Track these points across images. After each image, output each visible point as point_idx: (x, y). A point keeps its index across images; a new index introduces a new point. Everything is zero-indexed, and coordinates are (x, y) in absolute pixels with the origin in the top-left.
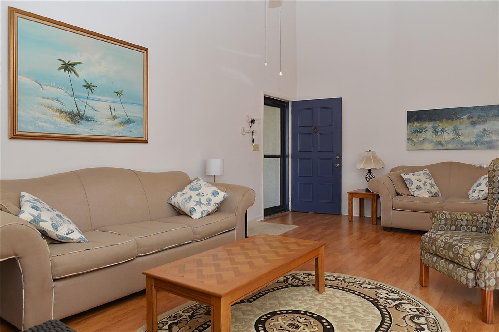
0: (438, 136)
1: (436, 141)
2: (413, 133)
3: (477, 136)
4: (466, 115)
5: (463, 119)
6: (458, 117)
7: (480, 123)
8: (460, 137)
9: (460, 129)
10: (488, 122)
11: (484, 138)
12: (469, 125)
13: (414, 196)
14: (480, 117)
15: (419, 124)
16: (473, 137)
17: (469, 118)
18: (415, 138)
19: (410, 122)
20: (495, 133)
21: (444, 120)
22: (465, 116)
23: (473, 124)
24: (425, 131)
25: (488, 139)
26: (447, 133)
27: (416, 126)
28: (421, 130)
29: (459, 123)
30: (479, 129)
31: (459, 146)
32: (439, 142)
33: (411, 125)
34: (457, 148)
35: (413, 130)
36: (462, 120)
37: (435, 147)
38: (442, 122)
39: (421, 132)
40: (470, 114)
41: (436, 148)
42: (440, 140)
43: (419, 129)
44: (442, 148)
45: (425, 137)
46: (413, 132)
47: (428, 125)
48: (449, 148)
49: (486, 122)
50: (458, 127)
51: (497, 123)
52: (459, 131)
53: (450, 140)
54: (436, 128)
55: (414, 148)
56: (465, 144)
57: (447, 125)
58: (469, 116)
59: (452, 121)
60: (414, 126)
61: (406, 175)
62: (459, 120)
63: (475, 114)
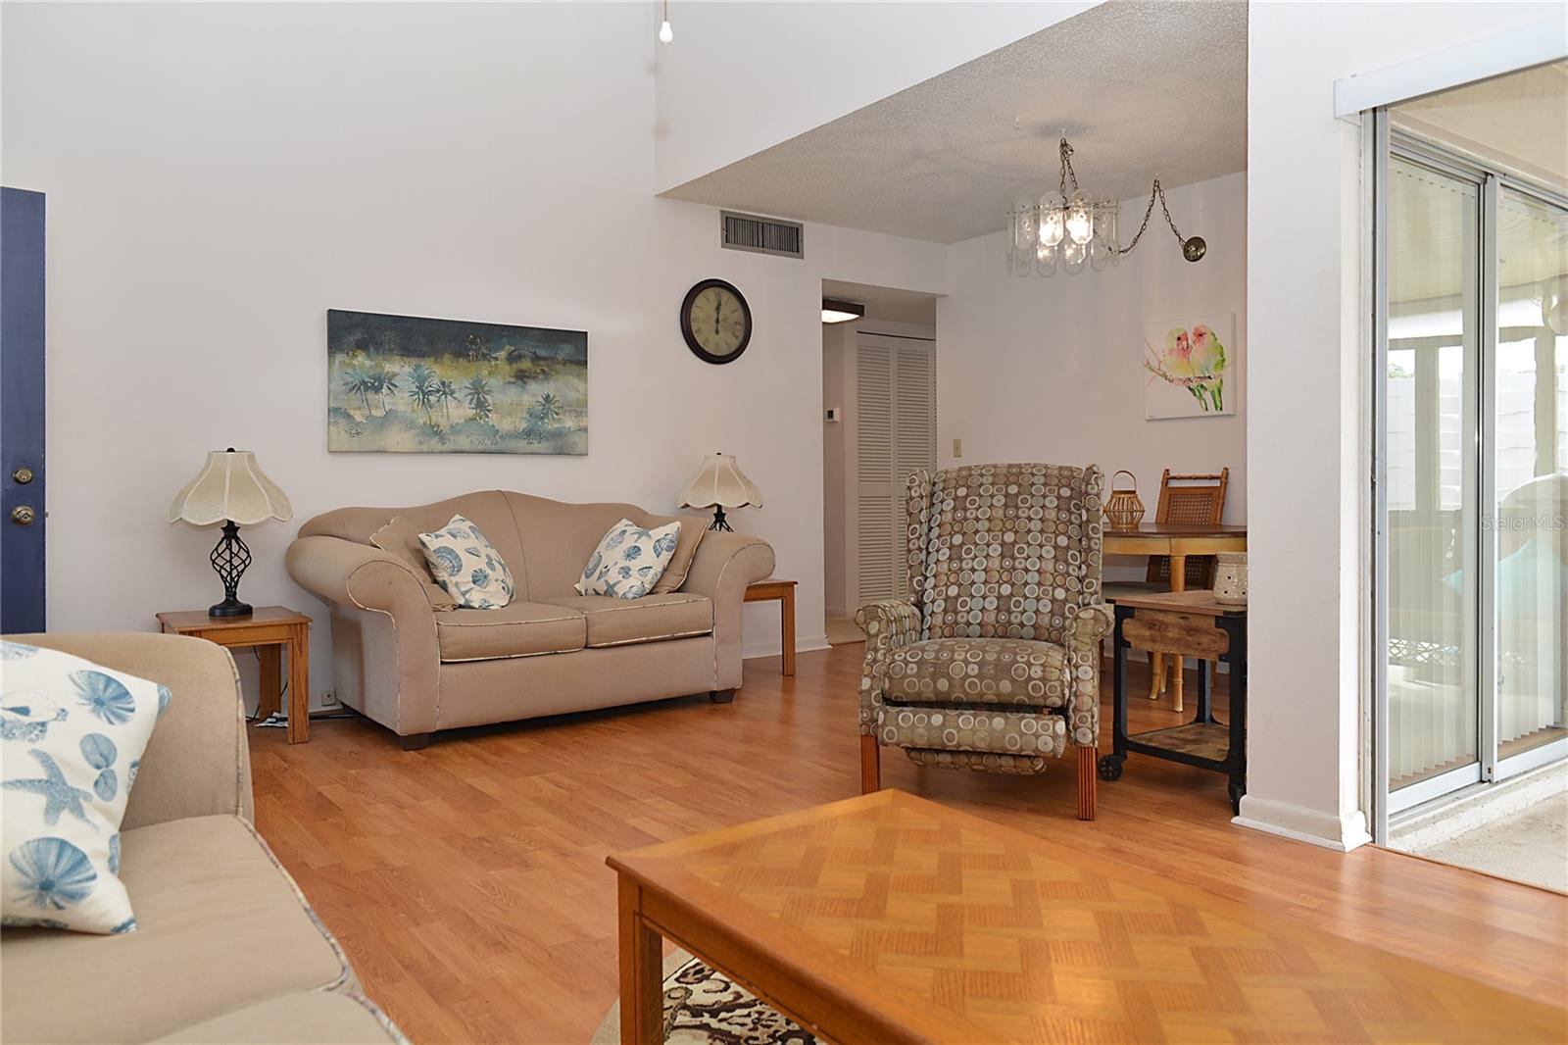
0: (431, 407)
1: (425, 424)
2: (351, 391)
3: (531, 416)
4: (503, 349)
5: (496, 359)
6: (485, 351)
7: (537, 377)
8: (490, 415)
9: (489, 391)
10: (554, 377)
11: (546, 421)
12: (512, 380)
13: (473, 608)
14: (536, 359)
15: (372, 360)
16: (522, 418)
17: (512, 358)
18: (359, 409)
19: (342, 351)
20: (570, 408)
21: (447, 357)
22: (502, 353)
23: (522, 377)
24: (389, 388)
25: (556, 426)
26: (455, 398)
27: (362, 366)
28: (376, 384)
29: (486, 372)
30: (536, 391)
31: (488, 444)
32: (433, 427)
33: (344, 361)
34: (481, 448)
35: (350, 380)
36: (493, 363)
37: (421, 443)
38: (441, 364)
39: (377, 390)
40: (513, 348)
41: (424, 448)
42: (434, 419)
43: (371, 377)
44: (439, 447)
45: (390, 407)
46: (350, 386)
47: (399, 368)
48: (461, 448)
49: (550, 376)
50: (484, 382)
51: (575, 381)
52: (487, 397)
53: (462, 421)
54: (425, 379)
55: (355, 444)
56: (501, 437)
57: (455, 373)
58: (510, 354)
59: (467, 364)
60: (355, 365)
61: (437, 537)
62: (486, 362)
63: (526, 348)
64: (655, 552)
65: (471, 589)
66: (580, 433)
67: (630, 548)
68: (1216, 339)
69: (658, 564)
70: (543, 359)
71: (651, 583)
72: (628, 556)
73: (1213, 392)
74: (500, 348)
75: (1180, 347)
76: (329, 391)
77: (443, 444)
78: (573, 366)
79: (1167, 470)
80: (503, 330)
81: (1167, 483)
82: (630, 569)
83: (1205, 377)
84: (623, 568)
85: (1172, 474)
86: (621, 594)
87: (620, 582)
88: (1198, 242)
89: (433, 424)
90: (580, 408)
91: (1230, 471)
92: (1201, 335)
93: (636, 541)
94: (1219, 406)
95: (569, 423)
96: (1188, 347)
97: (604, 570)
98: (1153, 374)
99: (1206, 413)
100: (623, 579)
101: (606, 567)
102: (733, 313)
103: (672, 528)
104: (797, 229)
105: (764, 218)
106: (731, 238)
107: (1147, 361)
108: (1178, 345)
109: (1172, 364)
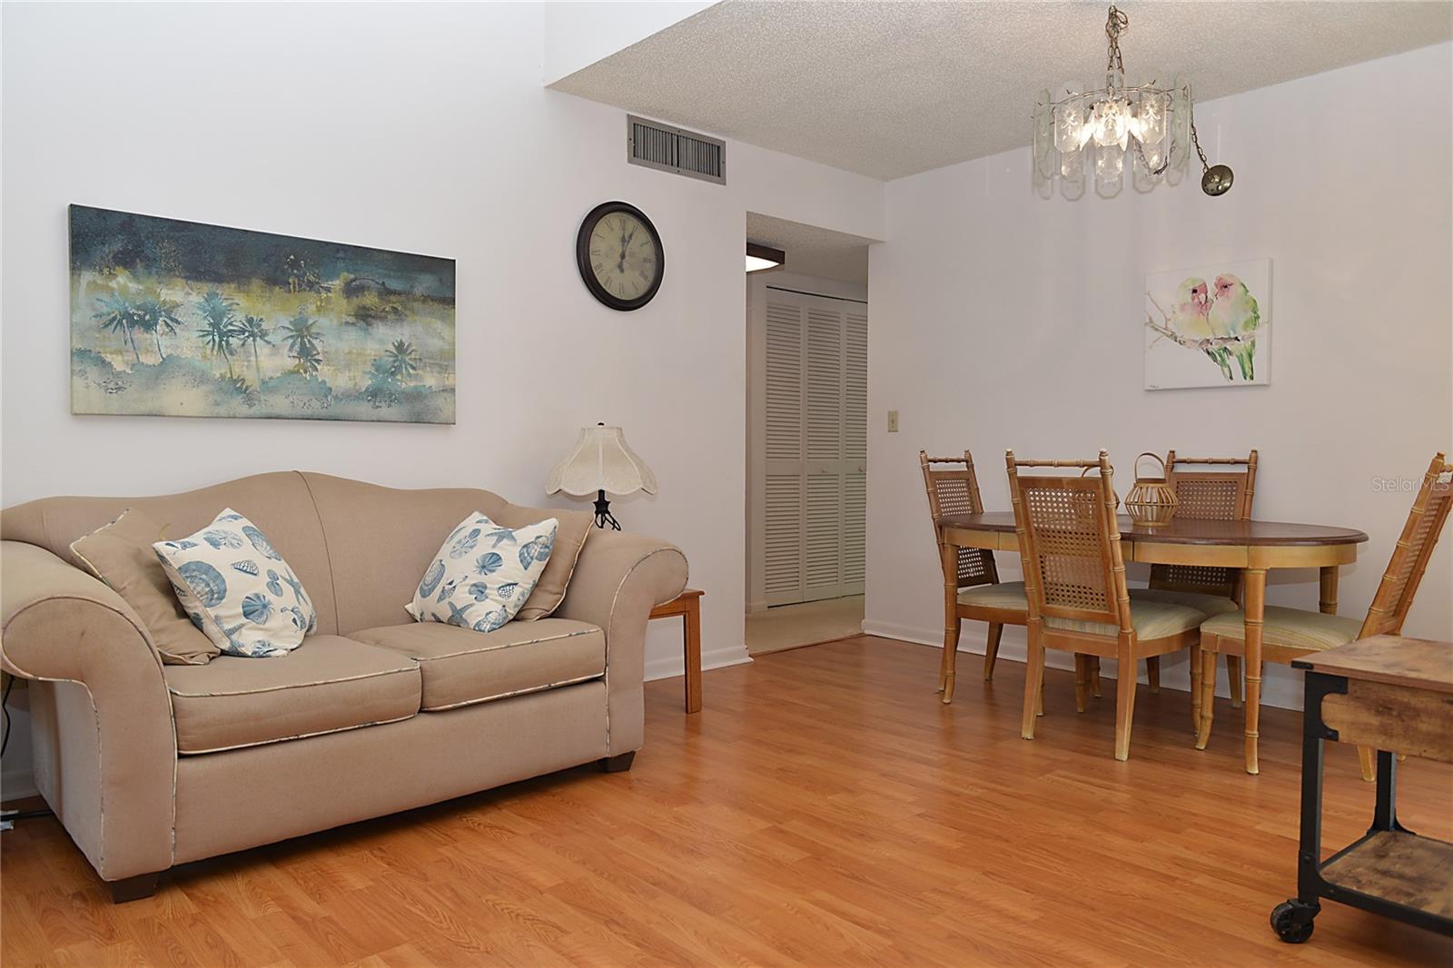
0: (232, 354)
1: (223, 377)
2: (106, 326)
3: (377, 370)
4: (338, 277)
5: (328, 290)
6: (312, 278)
7: (387, 318)
8: (319, 367)
9: (318, 334)
10: (410, 318)
11: (399, 377)
12: (351, 319)
13: (244, 656)
14: (386, 293)
15: (139, 282)
16: (364, 373)
17: (351, 290)
18: (120, 352)
19: (92, 267)
20: (432, 361)
21: (256, 285)
22: (336, 282)
23: (365, 317)
24: (168, 325)
25: (412, 384)
26: (268, 343)
27: (124, 290)
28: (147, 318)
29: (314, 307)
30: (385, 336)
31: (315, 407)
32: (236, 381)
33: (95, 282)
34: (308, 412)
35: (105, 310)
37: (217, 404)
38: (248, 293)
39: (149, 326)
40: (352, 276)
41: (222, 410)
42: (237, 371)
43: (138, 308)
44: (245, 410)
45: (169, 351)
46: (106, 319)
47: (184, 296)
48: (277, 411)
49: (404, 317)
50: (310, 322)
51: (438, 325)
52: (314, 342)
53: (279, 375)
54: (222, 315)
55: (115, 402)
56: (336, 397)
57: (267, 308)
58: (348, 284)
59: (286, 295)
60: (113, 289)
61: (185, 546)
62: (313, 293)
63: (371, 277)
64: (521, 561)
65: (242, 626)
66: (445, 394)
67: (485, 556)
68: (1247, 291)
69: (526, 579)
70: (394, 293)
71: (516, 606)
72: (484, 567)
73: (1240, 358)
74: (333, 275)
75: (1196, 300)
76: (72, 325)
77: (250, 406)
78: (436, 306)
79: (1173, 452)
80: (338, 251)
81: (1172, 468)
82: (486, 588)
83: (1230, 339)
84: (474, 585)
85: (1179, 456)
86: (472, 623)
87: (472, 605)
88: (1224, 172)
89: (234, 378)
90: (445, 361)
91: (1259, 454)
92: (1226, 287)
93: (494, 546)
94: (1249, 373)
95: (430, 380)
96: (1206, 301)
97: (447, 587)
98: (1158, 335)
99: (1232, 383)
100: (475, 601)
101: (451, 583)
102: (640, 244)
103: (546, 527)
104: (719, 147)
105: (679, 130)
106: (640, 151)
107: (1150, 319)
108: (1193, 299)
109: (1185, 322)
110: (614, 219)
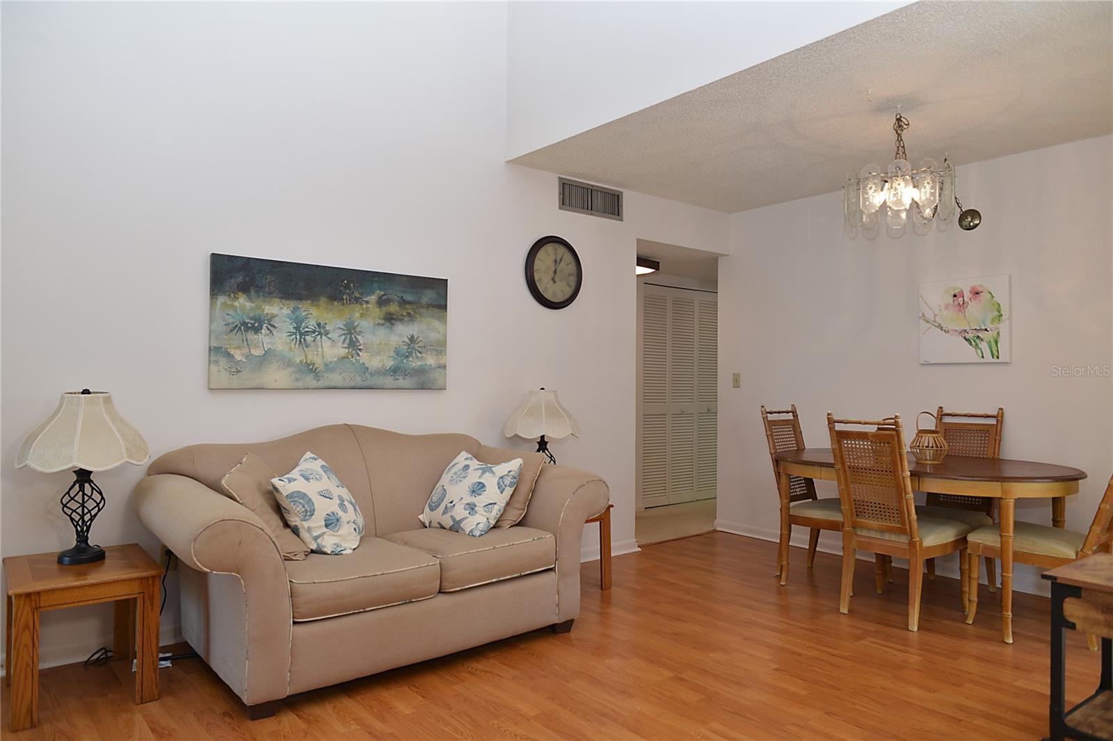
0: (307, 347)
1: (301, 362)
2: (232, 331)
3: (397, 355)
4: (373, 293)
5: (367, 302)
6: (358, 295)
7: (403, 319)
8: (360, 354)
9: (361, 332)
10: (418, 320)
11: (411, 359)
12: (382, 322)
13: (325, 553)
14: (403, 303)
15: (252, 302)
16: (389, 357)
17: (382, 302)
18: (239, 348)
19: (224, 293)
20: (432, 348)
21: (323, 300)
22: (373, 297)
23: (390, 319)
24: (268, 329)
25: (419, 363)
26: (330, 339)
27: (243, 307)
28: (256, 325)
29: (358, 314)
30: (403, 331)
31: (358, 381)
32: (309, 365)
33: (225, 303)
34: (353, 384)
35: (231, 320)
36: (365, 306)
37: (297, 380)
38: (318, 306)
39: (257, 330)
40: (383, 293)
41: (300, 384)
42: (310, 357)
43: (251, 319)
44: (314, 384)
45: (269, 346)
46: (232, 326)
47: (278, 310)
48: (334, 384)
49: (414, 319)
50: (356, 324)
51: (436, 323)
52: (358, 337)
53: (336, 359)
54: (302, 321)
55: (235, 381)
56: (371, 374)
57: (329, 316)
58: (380, 298)
59: (341, 307)
60: (236, 307)
61: (290, 481)
62: (358, 305)
63: (395, 293)
64: (499, 488)
65: (323, 533)
66: (440, 370)
67: (474, 484)
68: (993, 297)
69: (502, 499)
70: (409, 303)
71: (495, 519)
72: (474, 492)
73: (989, 344)
74: (371, 293)
75: (956, 302)
76: (210, 331)
77: (318, 381)
78: (435, 310)
79: (941, 408)
80: (374, 277)
81: (941, 419)
82: (475, 506)
83: (981, 330)
84: (468, 504)
85: (946, 411)
86: (467, 531)
87: (467, 518)
88: (974, 214)
89: (309, 362)
90: (440, 347)
91: (1004, 411)
92: (978, 293)
93: (480, 477)
94: (996, 354)
95: (431, 361)
96: (963, 303)
97: (449, 505)
98: (929, 325)
99: (983, 360)
100: (469, 515)
101: (451, 502)
102: (568, 266)
103: (515, 465)
104: (618, 196)
105: (592, 186)
106: (567, 201)
107: (923, 314)
108: (954, 301)
109: (949, 318)
110: (549, 248)
